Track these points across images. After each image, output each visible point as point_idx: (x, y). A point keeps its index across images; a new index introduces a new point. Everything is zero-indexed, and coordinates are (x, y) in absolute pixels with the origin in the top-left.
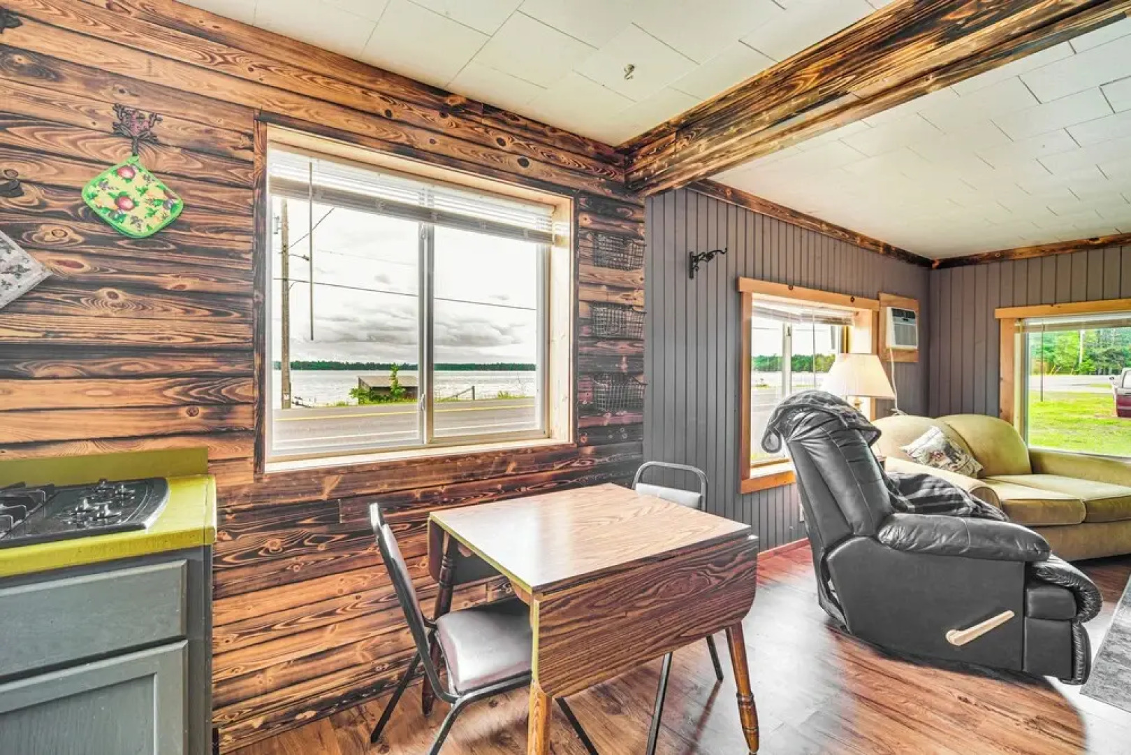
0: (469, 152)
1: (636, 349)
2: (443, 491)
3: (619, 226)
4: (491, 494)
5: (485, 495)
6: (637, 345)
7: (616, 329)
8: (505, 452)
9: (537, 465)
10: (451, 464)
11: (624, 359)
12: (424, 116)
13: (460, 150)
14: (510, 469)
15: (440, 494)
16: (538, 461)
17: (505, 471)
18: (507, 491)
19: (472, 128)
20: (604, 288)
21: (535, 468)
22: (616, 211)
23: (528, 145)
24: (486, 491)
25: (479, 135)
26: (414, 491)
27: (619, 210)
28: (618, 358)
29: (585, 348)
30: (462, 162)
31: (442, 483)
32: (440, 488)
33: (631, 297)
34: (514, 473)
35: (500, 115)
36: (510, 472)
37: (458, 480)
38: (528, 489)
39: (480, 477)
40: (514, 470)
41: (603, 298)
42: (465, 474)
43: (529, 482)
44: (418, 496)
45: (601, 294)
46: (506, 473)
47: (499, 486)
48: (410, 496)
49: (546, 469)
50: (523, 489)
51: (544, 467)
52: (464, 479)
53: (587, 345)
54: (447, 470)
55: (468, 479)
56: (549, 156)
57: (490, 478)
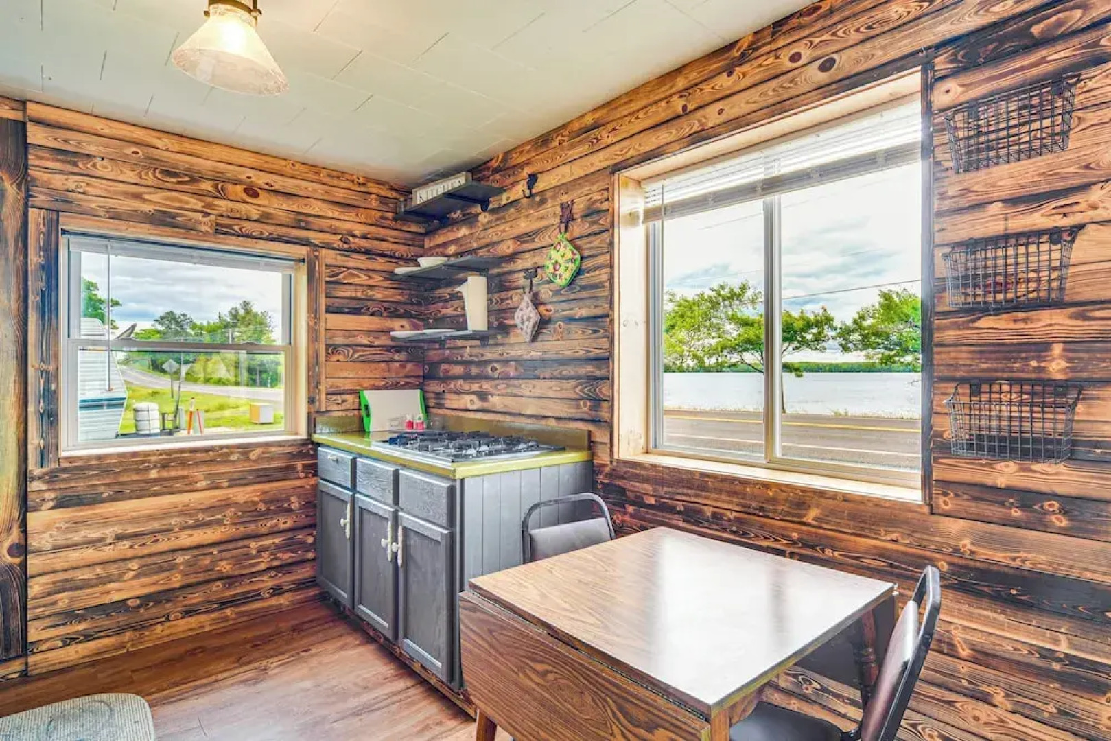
0: (757, 98)
1: (1096, 325)
2: (732, 517)
3: (1043, 61)
4: (785, 542)
5: (776, 540)
6: (1098, 314)
7: (1032, 285)
8: (804, 490)
9: (852, 523)
10: (739, 488)
11: (1057, 349)
12: (713, 88)
13: (748, 103)
14: (811, 515)
15: (729, 520)
16: (853, 517)
17: (804, 516)
18: (805, 545)
19: (760, 66)
20: (996, 208)
21: (847, 526)
22: (1031, 35)
23: (834, 34)
24: (778, 534)
25: (768, 68)
26: (705, 508)
27: (1036, 30)
28: (1041, 348)
29: (952, 333)
30: (749, 116)
31: (730, 507)
32: (728, 513)
33: (1083, 206)
34: (814, 523)
35: (794, 22)
36: (810, 521)
37: (746, 510)
38: (836, 554)
39: (771, 515)
40: (816, 519)
41: (997, 228)
42: (754, 504)
43: (838, 544)
44: (709, 514)
45: (991, 223)
46: (804, 520)
47: (795, 535)
48: (701, 512)
49: (867, 533)
50: (828, 552)
51: (863, 529)
52: (751, 511)
53: (958, 327)
54: (736, 494)
55: (757, 512)
56: (869, 28)
57: (781, 520)
